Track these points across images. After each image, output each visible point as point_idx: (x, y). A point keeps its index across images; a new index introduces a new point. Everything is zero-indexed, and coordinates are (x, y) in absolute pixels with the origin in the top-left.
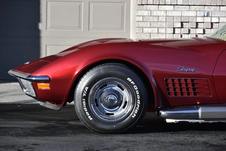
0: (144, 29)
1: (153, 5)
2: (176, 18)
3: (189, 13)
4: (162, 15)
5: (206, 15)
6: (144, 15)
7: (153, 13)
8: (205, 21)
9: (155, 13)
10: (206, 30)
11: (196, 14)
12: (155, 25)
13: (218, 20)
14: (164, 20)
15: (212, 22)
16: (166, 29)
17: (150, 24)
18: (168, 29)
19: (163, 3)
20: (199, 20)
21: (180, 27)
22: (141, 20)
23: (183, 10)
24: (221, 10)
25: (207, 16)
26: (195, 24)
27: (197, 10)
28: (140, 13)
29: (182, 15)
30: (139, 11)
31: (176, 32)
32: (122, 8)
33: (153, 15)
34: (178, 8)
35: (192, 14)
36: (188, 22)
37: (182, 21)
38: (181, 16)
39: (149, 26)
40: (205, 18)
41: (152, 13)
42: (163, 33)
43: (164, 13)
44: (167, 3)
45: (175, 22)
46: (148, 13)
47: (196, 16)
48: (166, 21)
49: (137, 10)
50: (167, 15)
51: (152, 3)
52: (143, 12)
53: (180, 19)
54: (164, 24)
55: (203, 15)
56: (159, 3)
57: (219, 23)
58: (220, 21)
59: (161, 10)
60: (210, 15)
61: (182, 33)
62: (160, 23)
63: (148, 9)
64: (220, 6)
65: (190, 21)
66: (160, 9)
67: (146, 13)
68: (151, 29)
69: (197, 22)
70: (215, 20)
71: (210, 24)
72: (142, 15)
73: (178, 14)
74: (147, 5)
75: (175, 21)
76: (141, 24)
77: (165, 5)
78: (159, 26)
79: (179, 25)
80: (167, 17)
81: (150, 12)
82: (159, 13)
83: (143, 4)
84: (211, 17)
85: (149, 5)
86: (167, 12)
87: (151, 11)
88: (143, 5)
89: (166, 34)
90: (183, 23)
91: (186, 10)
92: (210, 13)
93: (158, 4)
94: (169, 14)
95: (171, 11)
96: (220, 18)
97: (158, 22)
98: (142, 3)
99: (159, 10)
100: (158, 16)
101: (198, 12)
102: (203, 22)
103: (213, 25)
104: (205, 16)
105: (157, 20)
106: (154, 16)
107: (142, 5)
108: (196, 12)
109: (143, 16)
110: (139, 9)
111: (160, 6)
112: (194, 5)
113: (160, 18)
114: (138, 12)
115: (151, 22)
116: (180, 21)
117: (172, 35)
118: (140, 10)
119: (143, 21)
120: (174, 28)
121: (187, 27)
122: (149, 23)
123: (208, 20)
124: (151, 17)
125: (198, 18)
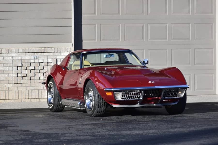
1: (5, 53)
2: (19, 61)
3: (26, 58)
5: (35, 58)
8: (35, 62)
9: (6, 58)
10: (36, 67)
12: (7, 65)
13: (43, 61)
14: (11, 62)
15: (39, 62)
16: (13, 68)
17: (4, 65)
18: (14, 67)
19: (10, 52)
20: (32, 61)
21: (21, 66)
23: (23, 55)
24: (44, 55)
25: (36, 59)
26: (30, 64)
27: (30, 55)
31: (18, 69)
33: (5, 59)
34: (20, 54)
35: (27, 58)
36: (26, 63)
37: (22, 62)
38: (21, 59)
39: (3, 66)
40: (35, 60)
41: (4, 58)
42: (11, 70)
43: (11, 58)
44: (13, 52)
47: (30, 59)
48: (13, 63)
50: (13, 59)
53: (21, 61)
54: (11, 65)
56: (8, 52)
57: (43, 62)
58: (44, 62)
60: (38, 58)
61: (22, 69)
62: (9, 64)
63: (2, 56)
64: (43, 53)
65: (27, 62)
66: (9, 56)
68: (4, 68)
69: (31, 62)
70: (41, 61)
73: (20, 58)
74: (2, 53)
75: (18, 62)
77: (12, 53)
78: (8, 66)
79: (20, 65)
80: (13, 60)
81: (3, 58)
82: (8, 58)
84: (39, 59)
86: (13, 57)
87: (4, 57)
89: (13, 70)
90: (23, 64)
91: (24, 56)
92: (38, 57)
93: (8, 53)
94: (14, 58)
95: (15, 56)
96: (44, 60)
100: (8, 60)
101: (31, 57)
102: (34, 63)
103: (40, 64)
104: (35, 59)
105: (7, 63)
106: (5, 60)
108: (29, 57)
111: (9, 54)
112: (28, 53)
113: (9, 61)
115: (4, 64)
116: (21, 62)
117: (17, 71)
120: (18, 67)
121: (25, 66)
122: (3, 64)
123: (37, 61)
124: (4, 61)
125: (31, 60)
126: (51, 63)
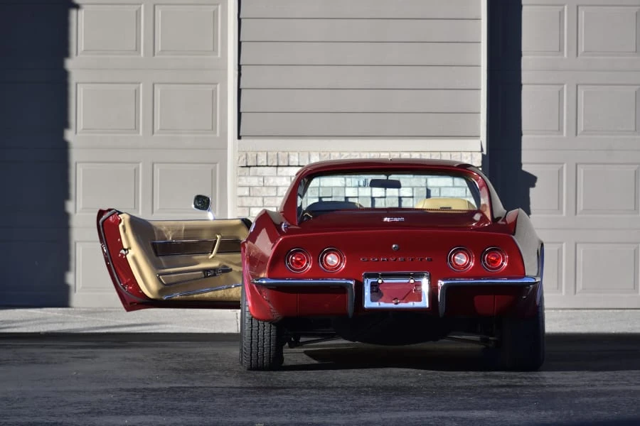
0: (252, 210)
1: (267, 166)
2: (311, 191)
3: (333, 181)
4: (283, 184)
5: (362, 184)
6: (251, 184)
7: (268, 181)
8: (360, 195)
9: (271, 181)
11: (344, 183)
12: (272, 203)
13: (384, 192)
15: (374, 196)
17: (263, 201)
19: (284, 162)
20: (350, 192)
22: (247, 193)
25: (364, 186)
28: (244, 181)
29: (322, 185)
30: (243, 178)
32: (213, 172)
33: (267, 185)
35: (338, 182)
36: (331, 197)
37: (321, 196)
38: (319, 187)
39: (260, 204)
40: (360, 189)
41: (265, 181)
43: (288, 180)
44: (293, 162)
45: (310, 197)
46: (259, 181)
47: (345, 187)
49: (240, 176)
51: (265, 164)
52: (249, 178)
53: (317, 193)
55: (357, 184)
56: (278, 162)
57: (385, 197)
58: (388, 195)
59: (282, 176)
60: (369, 185)
62: (279, 199)
63: (258, 174)
65: (333, 195)
66: (279, 174)
67: (254, 181)
69: (347, 196)
70: (378, 192)
71: (370, 199)
72: (248, 184)
73: (315, 183)
74: (257, 166)
76: (247, 202)
77: (289, 166)
78: (278, 204)
81: (261, 179)
82: (278, 182)
83: (249, 165)
85: (260, 166)
86: (293, 179)
87: (264, 177)
88: (250, 167)
90: (322, 199)
92: (369, 181)
93: (276, 164)
97: (276, 196)
98: (247, 162)
99: (277, 176)
100: (277, 187)
101: (349, 179)
102: (358, 197)
103: (375, 201)
104: (359, 186)
105: (274, 194)
106: (269, 186)
107: (247, 166)
108: (344, 178)
109: (250, 187)
110: (243, 174)
111: (280, 169)
113: (281, 190)
114: (240, 180)
115: (263, 197)
116: (317, 195)
118: (245, 176)
119: (250, 196)
122: (261, 199)
123: (365, 192)
124: (264, 189)
125: (347, 189)
126: (411, 199)
